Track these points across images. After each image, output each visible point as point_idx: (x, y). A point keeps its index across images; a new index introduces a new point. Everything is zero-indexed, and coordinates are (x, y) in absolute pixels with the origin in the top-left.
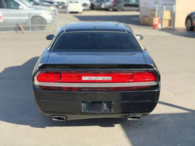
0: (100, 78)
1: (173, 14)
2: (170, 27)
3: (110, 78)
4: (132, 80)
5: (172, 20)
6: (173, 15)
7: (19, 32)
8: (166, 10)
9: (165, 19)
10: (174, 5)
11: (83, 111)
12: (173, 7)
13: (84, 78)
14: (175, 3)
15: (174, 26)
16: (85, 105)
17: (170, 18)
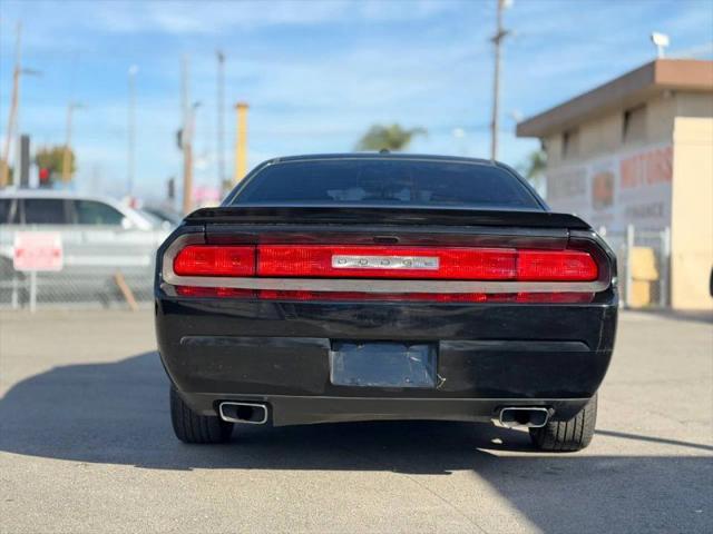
0: (397, 263)
1: (664, 261)
2: (654, 305)
3: (432, 263)
4: (512, 274)
5: (663, 283)
6: (664, 266)
7: (115, 305)
8: (637, 242)
9: (634, 279)
10: (667, 230)
11: (332, 380)
12: (662, 235)
13: (341, 262)
14: (669, 224)
15: (669, 302)
16: (341, 358)
17: (652, 274)
